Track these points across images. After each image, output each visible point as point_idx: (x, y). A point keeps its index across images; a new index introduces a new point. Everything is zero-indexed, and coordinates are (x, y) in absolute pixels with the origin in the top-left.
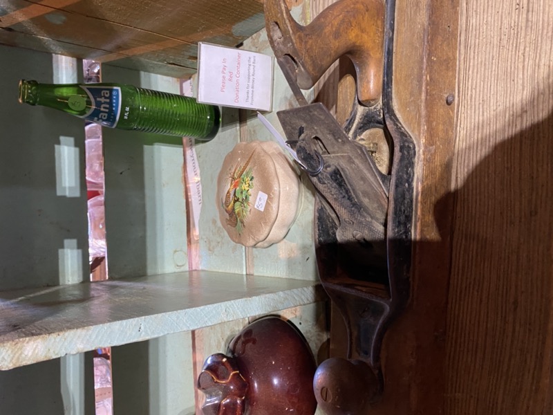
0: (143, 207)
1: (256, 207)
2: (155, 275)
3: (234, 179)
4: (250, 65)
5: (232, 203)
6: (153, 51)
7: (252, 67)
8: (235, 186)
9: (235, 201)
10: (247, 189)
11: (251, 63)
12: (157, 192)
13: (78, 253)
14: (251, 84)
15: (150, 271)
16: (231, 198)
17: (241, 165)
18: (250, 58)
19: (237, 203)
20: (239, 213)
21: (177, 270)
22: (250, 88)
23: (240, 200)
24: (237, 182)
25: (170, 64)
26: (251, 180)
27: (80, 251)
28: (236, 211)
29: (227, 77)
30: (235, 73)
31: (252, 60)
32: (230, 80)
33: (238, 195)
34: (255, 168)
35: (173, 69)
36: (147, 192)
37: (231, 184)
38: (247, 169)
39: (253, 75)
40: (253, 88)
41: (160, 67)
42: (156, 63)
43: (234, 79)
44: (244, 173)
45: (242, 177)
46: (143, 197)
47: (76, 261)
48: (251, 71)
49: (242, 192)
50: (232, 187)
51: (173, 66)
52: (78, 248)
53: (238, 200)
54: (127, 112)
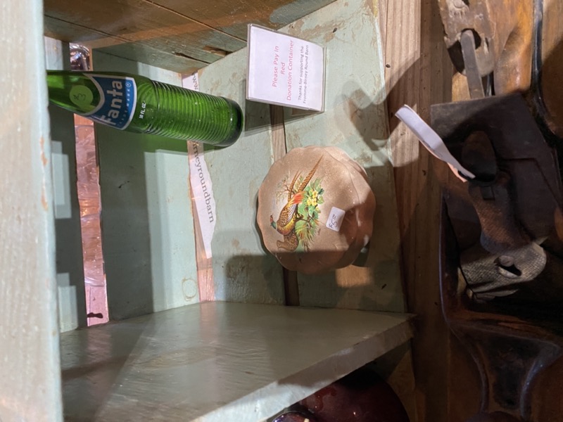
0: (147, 227)
1: (327, 226)
2: (164, 311)
3: (292, 192)
4: (303, 56)
5: (292, 221)
6: (164, 37)
7: (304, 58)
8: (296, 201)
9: (297, 220)
10: (314, 204)
11: (304, 54)
12: (162, 209)
13: (71, 291)
14: (303, 78)
15: (157, 308)
16: (290, 216)
17: (302, 175)
18: (302, 48)
19: (300, 222)
20: (301, 235)
21: (187, 303)
22: (303, 83)
23: (305, 218)
24: (300, 196)
25: (178, 54)
26: (319, 193)
27: (74, 288)
28: (298, 232)
29: (280, 70)
30: (287, 64)
31: (305, 50)
32: (282, 73)
33: (301, 212)
34: (325, 179)
35: (179, 62)
36: (151, 209)
37: (290, 198)
38: (313, 180)
39: (306, 68)
40: (305, 83)
41: (164, 58)
42: (161, 52)
43: (287, 71)
44: (309, 184)
45: (306, 189)
46: (146, 216)
47: (68, 302)
48: (304, 63)
49: (307, 209)
50: (291, 202)
51: (181, 57)
52: (71, 284)
53: (301, 218)
54: (143, 109)
